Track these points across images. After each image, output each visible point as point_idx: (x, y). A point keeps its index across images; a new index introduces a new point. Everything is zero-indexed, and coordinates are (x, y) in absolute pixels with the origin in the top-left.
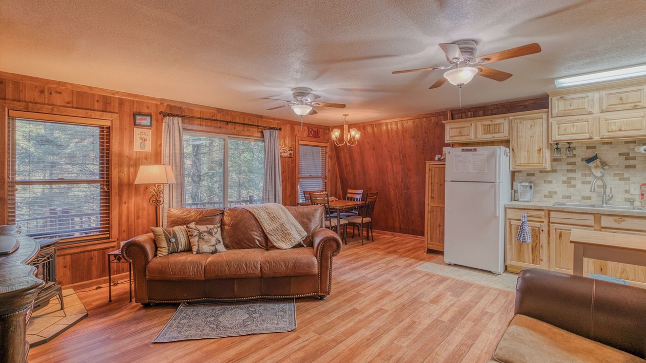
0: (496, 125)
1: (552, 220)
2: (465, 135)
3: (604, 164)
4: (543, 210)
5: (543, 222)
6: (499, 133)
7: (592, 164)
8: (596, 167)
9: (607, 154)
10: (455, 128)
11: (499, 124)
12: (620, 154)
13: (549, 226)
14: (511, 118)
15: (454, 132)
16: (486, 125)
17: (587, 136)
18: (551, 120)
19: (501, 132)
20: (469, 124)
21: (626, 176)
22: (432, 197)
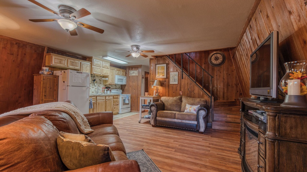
0: (76, 63)
1: (97, 99)
2: (62, 64)
3: (97, 82)
4: (94, 96)
5: (95, 100)
6: (76, 66)
7: (95, 82)
8: (95, 83)
9: (97, 79)
10: (57, 59)
11: (77, 63)
12: (99, 80)
13: (96, 101)
14: (80, 62)
15: (57, 61)
16: (72, 62)
17: (100, 73)
18: (93, 66)
19: (77, 66)
20: (64, 59)
21: (100, 86)
22: (45, 96)
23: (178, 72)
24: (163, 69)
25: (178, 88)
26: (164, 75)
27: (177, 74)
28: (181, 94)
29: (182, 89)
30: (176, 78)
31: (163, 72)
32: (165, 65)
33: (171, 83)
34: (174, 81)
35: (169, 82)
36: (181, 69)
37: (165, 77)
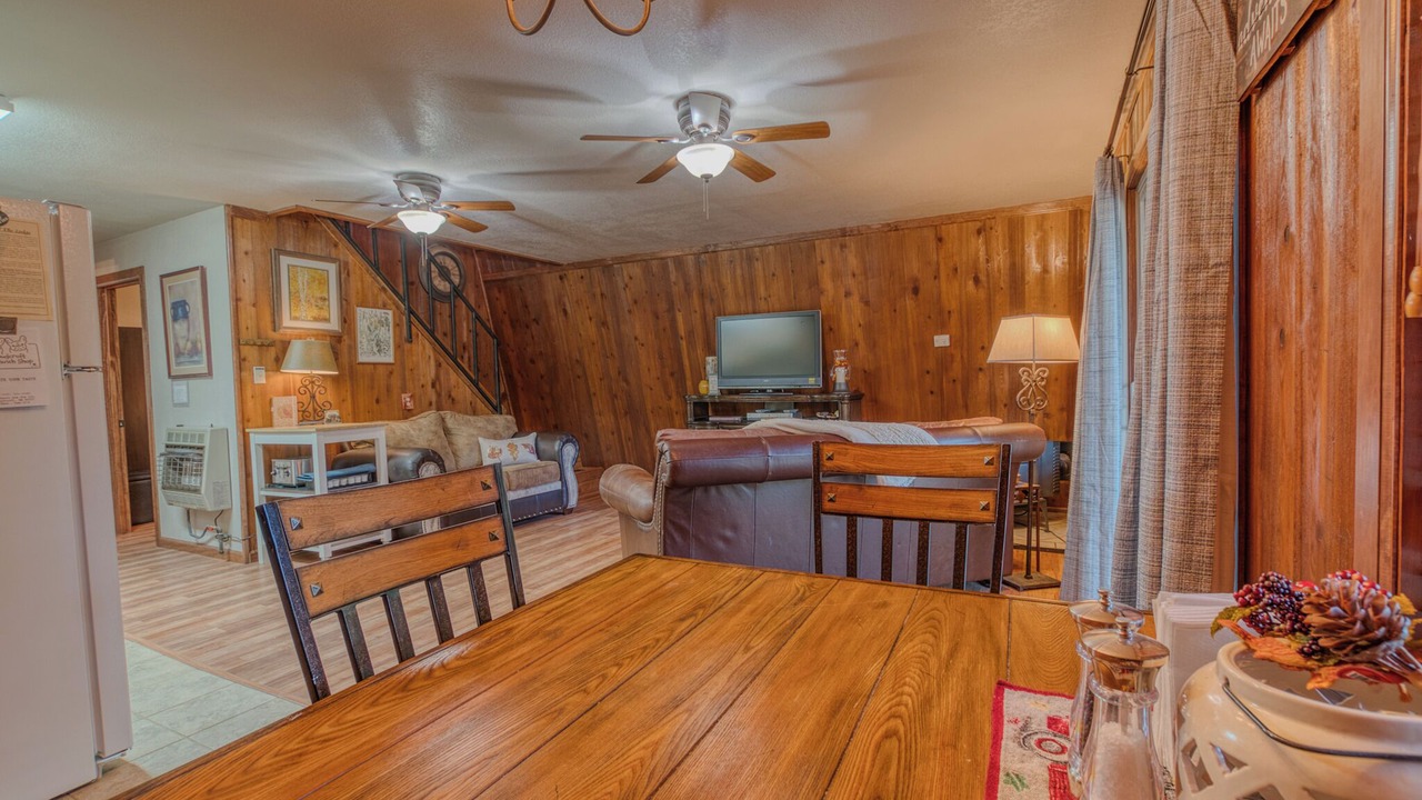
23: (390, 312)
24: (323, 281)
25: (396, 382)
26: (325, 314)
27: (387, 319)
28: (408, 404)
29: (410, 385)
30: (388, 335)
31: (324, 299)
32: (332, 268)
33: (362, 358)
34: (375, 349)
35: (353, 348)
36: (403, 301)
37: (334, 325)
